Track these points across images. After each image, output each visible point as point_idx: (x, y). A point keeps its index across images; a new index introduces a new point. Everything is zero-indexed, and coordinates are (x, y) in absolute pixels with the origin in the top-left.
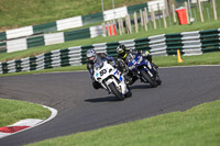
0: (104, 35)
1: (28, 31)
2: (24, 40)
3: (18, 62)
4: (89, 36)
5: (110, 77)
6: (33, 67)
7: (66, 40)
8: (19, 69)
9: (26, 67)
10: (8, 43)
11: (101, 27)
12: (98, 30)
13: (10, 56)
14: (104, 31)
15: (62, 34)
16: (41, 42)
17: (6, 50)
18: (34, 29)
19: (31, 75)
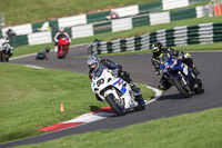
0: (211, 15)
1: (134, 10)
2: (130, 20)
3: (123, 42)
4: (195, 16)
5: (110, 87)
6: (138, 47)
7: (171, 20)
8: (124, 49)
9: (131, 47)
10: (114, 22)
11: (207, 7)
12: (204, 10)
13: (115, 36)
14: (211, 11)
15: (168, 13)
16: (146, 21)
17: (110, 30)
18: (140, 9)
19: (136, 55)
